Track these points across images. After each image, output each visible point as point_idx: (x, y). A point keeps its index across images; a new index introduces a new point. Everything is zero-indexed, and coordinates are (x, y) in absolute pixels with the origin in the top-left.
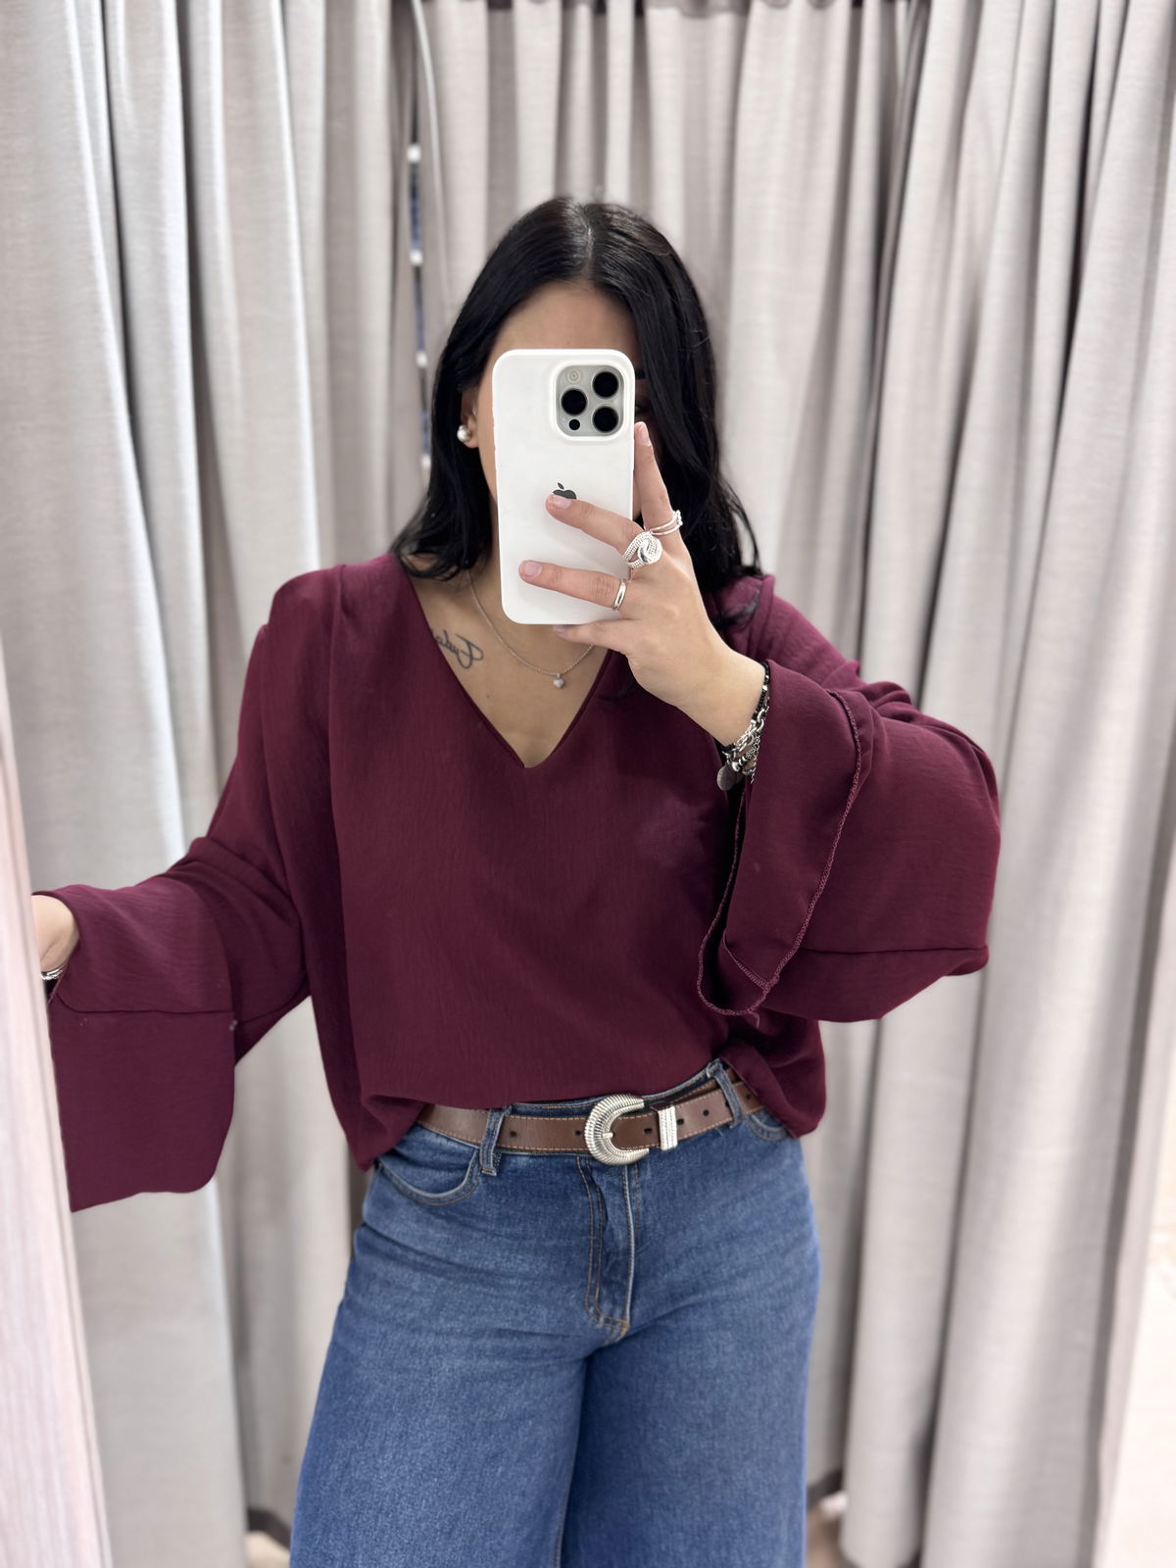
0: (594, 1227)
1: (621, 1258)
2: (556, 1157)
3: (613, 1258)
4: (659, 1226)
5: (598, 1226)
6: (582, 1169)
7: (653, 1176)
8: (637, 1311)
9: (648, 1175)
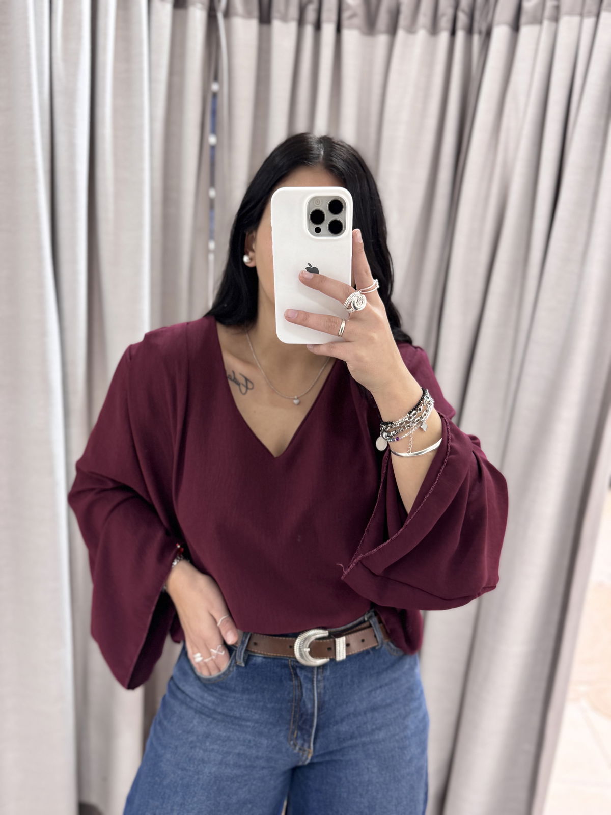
0: (295, 698)
1: (309, 717)
2: (277, 659)
3: (305, 717)
4: (332, 701)
5: (297, 698)
6: (292, 666)
7: (330, 674)
8: (318, 745)
9: (328, 673)
